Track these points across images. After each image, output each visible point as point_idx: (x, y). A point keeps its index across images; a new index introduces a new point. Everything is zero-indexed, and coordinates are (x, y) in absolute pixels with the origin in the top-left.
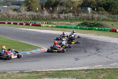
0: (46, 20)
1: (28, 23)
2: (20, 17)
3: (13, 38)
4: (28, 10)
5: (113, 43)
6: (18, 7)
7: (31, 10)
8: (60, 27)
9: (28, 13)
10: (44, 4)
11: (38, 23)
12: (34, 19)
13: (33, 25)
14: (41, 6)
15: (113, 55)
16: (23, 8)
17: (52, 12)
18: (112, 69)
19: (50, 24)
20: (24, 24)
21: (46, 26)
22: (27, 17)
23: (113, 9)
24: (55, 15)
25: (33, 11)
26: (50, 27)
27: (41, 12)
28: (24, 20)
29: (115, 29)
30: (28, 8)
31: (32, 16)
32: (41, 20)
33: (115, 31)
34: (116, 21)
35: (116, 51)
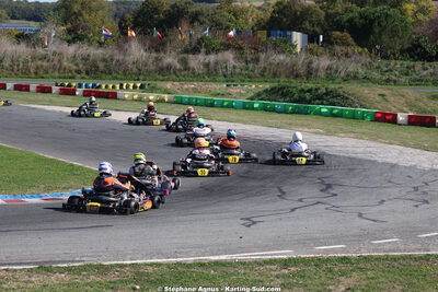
0: (136, 76)
1: (69, 85)
2: (39, 63)
3: (13, 143)
4: (70, 37)
5: (383, 163)
6: (34, 25)
7: (81, 40)
9: (71, 49)
10: (128, 16)
11: (106, 85)
12: (92, 70)
13: (87, 94)
14: (120, 24)
15: (381, 207)
16: (52, 31)
17: (158, 47)
18: (378, 259)
19: (153, 89)
20: (55, 89)
21: (136, 97)
22: (65, 64)
23: (385, 38)
24: (170, 59)
25: (90, 44)
27: (120, 48)
28: (57, 74)
29: (393, 110)
30: (69, 31)
31: (85, 59)
32: (119, 76)
33: (393, 120)
34: (395, 82)
35: (395, 191)
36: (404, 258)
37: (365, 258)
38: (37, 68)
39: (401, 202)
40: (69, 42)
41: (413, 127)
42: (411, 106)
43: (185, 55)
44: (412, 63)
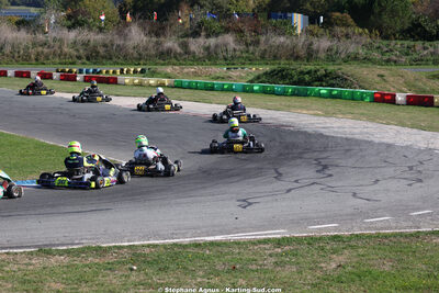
0: (138, 60)
1: (70, 71)
2: (40, 49)
3: (14, 129)
4: (69, 23)
5: (380, 144)
6: (33, 10)
7: (81, 25)
8: (189, 87)
9: (72, 35)
11: (106, 70)
12: (93, 55)
13: (87, 80)
14: (120, 9)
15: (376, 187)
16: (52, 17)
17: (158, 31)
18: (370, 236)
19: (153, 74)
20: (56, 76)
21: (136, 81)
22: (66, 50)
23: (385, 18)
24: (171, 43)
25: (90, 29)
26: (150, 85)
27: (120, 33)
28: (57, 60)
29: (392, 91)
30: (69, 17)
31: (86, 44)
32: (120, 61)
33: (391, 100)
34: (395, 62)
35: (390, 171)
36: (395, 235)
37: (357, 235)
38: (38, 54)
39: (395, 181)
40: (69, 28)
41: (411, 107)
42: (409, 86)
43: (185, 39)
44: (412, 43)
